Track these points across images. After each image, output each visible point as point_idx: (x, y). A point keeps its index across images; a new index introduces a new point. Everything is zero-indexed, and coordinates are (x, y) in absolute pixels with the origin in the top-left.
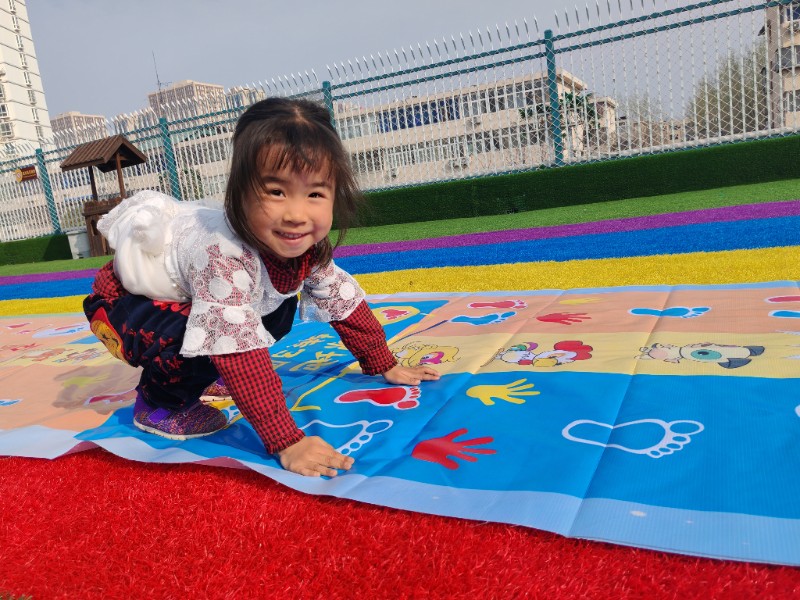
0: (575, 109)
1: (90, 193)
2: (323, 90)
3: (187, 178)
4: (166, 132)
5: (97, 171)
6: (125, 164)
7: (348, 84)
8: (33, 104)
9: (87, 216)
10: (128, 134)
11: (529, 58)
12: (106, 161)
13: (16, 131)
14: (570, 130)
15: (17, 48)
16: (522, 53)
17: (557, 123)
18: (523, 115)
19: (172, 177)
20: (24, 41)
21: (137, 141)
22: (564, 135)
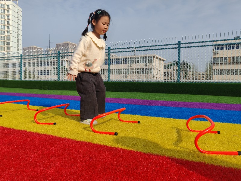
8: (18, 43)
13: (11, 49)
15: (17, 27)
20: (19, 25)
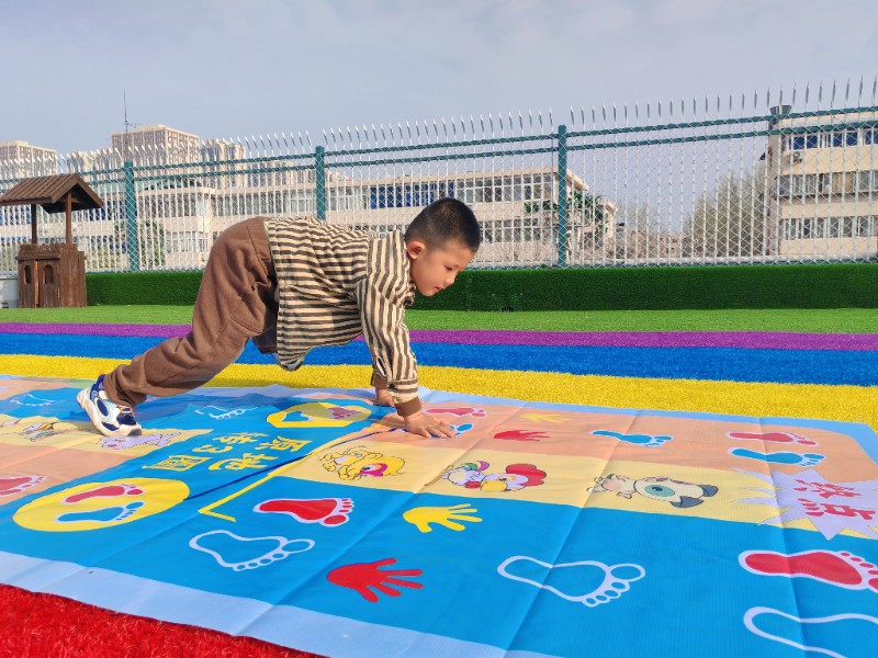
0: (583, 210)
1: (29, 235)
2: (315, 155)
3: (148, 232)
4: (130, 178)
5: (41, 211)
6: (76, 207)
7: (344, 152)
9: (20, 261)
10: (85, 174)
11: (541, 151)
12: (54, 200)
14: (576, 231)
16: (534, 145)
17: (564, 222)
18: (529, 210)
19: (131, 229)
21: (95, 183)
22: (568, 235)
